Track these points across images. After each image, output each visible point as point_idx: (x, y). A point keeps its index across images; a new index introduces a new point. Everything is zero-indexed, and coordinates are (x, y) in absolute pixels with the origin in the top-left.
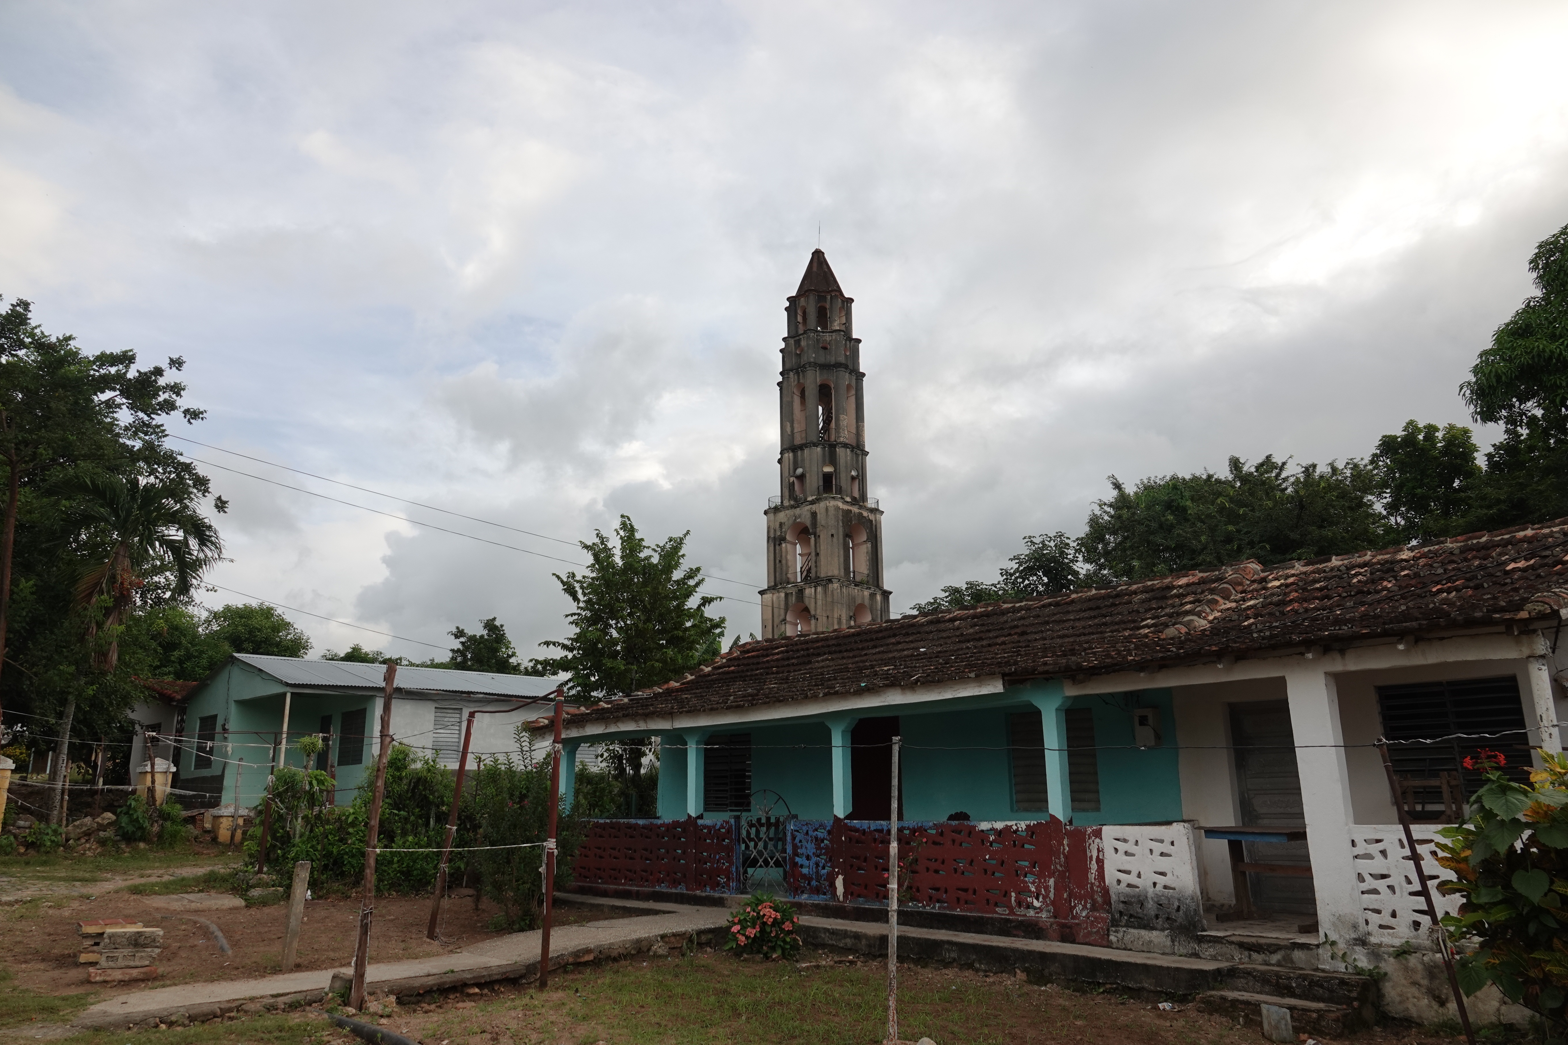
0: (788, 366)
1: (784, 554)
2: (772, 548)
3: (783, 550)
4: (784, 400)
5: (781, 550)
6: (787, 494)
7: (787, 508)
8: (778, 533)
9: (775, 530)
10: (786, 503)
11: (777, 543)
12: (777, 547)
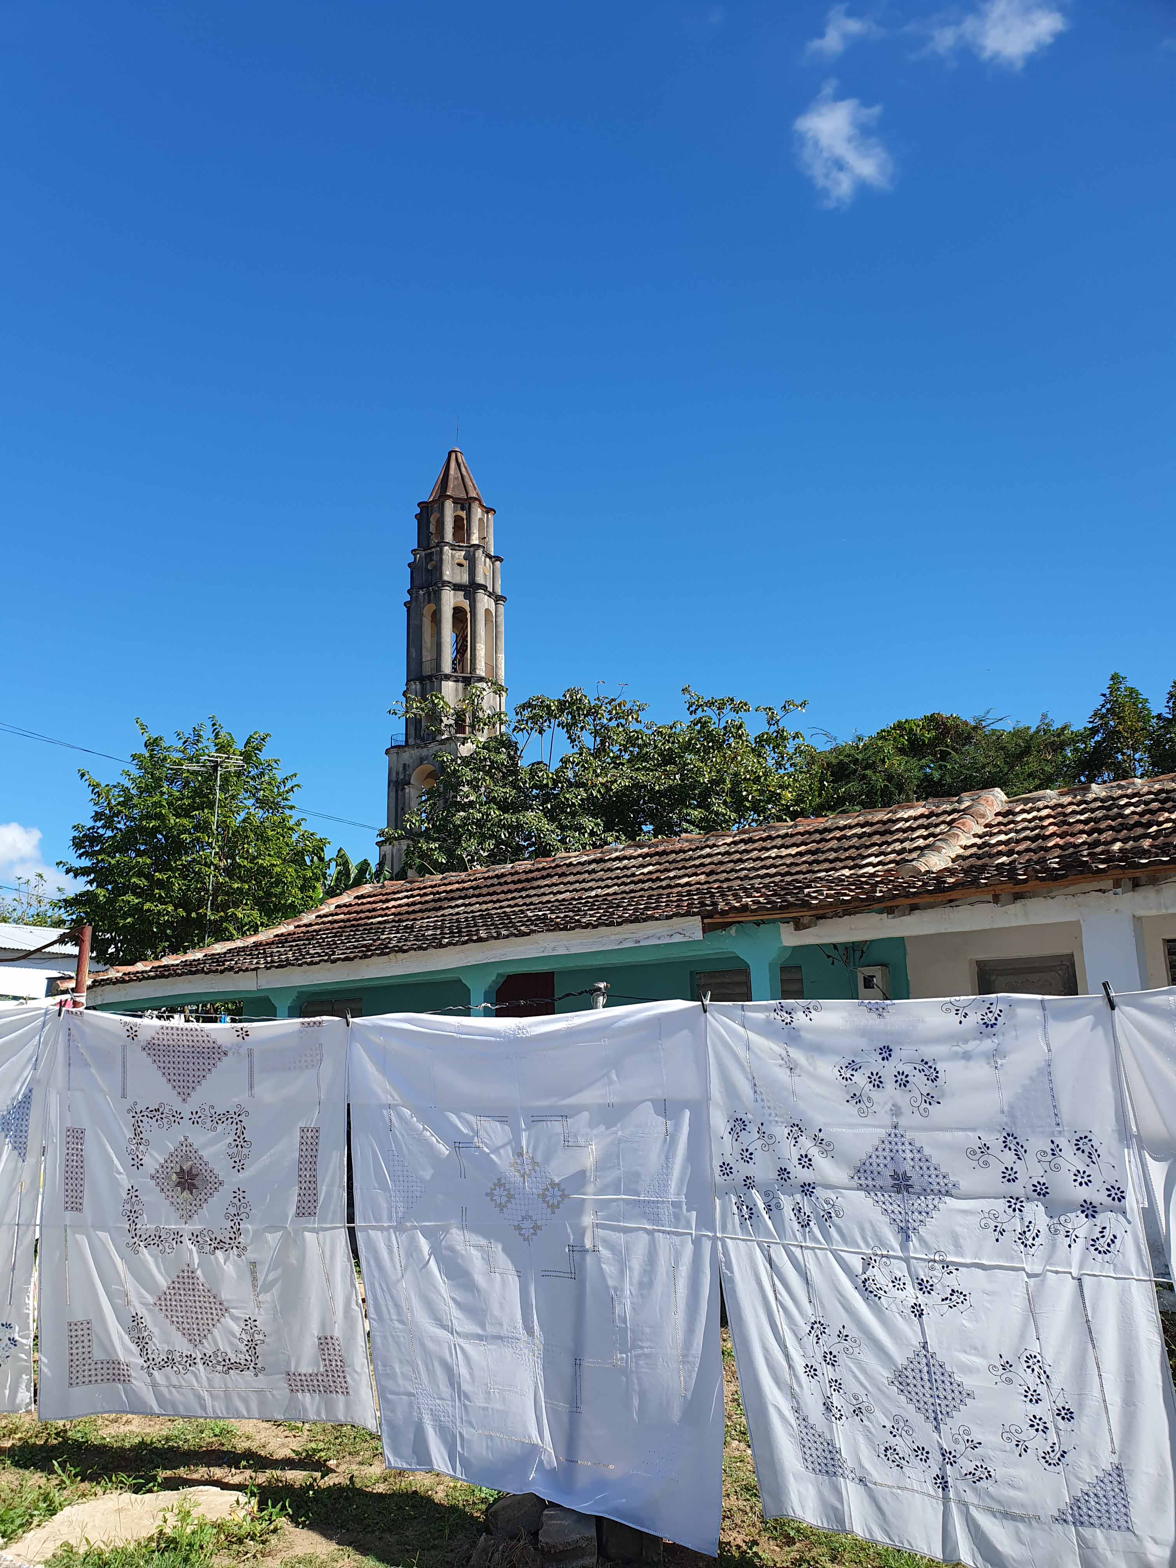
0: (417, 582)
1: (407, 801)
2: (393, 794)
3: (407, 796)
4: (411, 623)
5: (404, 796)
6: (412, 731)
7: (413, 746)
8: (401, 777)
9: (397, 773)
10: (411, 741)
11: (400, 788)
12: (400, 793)
